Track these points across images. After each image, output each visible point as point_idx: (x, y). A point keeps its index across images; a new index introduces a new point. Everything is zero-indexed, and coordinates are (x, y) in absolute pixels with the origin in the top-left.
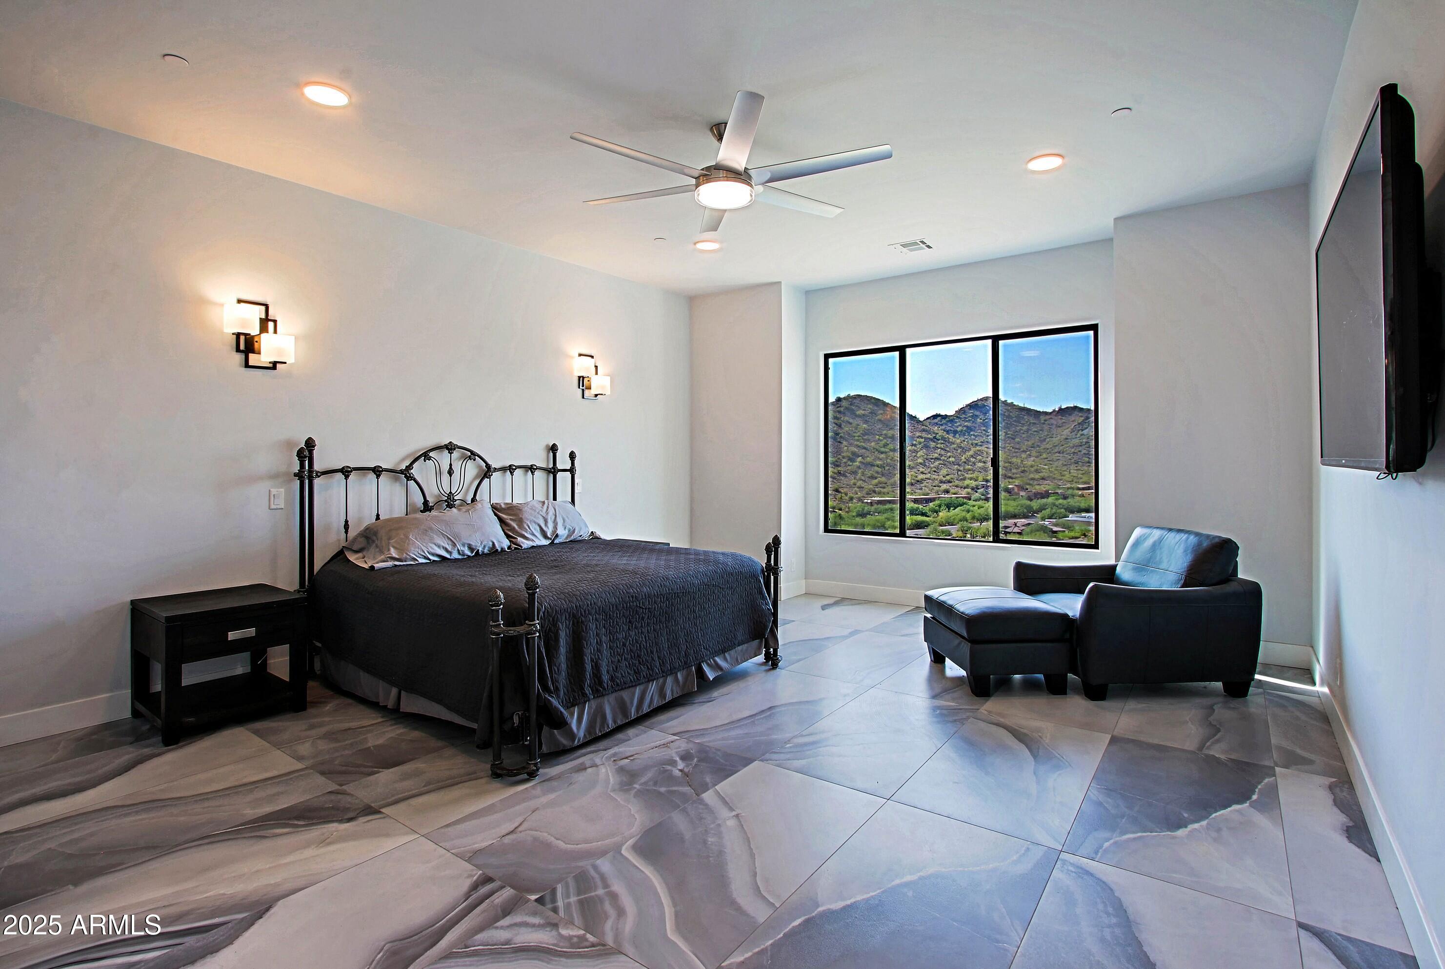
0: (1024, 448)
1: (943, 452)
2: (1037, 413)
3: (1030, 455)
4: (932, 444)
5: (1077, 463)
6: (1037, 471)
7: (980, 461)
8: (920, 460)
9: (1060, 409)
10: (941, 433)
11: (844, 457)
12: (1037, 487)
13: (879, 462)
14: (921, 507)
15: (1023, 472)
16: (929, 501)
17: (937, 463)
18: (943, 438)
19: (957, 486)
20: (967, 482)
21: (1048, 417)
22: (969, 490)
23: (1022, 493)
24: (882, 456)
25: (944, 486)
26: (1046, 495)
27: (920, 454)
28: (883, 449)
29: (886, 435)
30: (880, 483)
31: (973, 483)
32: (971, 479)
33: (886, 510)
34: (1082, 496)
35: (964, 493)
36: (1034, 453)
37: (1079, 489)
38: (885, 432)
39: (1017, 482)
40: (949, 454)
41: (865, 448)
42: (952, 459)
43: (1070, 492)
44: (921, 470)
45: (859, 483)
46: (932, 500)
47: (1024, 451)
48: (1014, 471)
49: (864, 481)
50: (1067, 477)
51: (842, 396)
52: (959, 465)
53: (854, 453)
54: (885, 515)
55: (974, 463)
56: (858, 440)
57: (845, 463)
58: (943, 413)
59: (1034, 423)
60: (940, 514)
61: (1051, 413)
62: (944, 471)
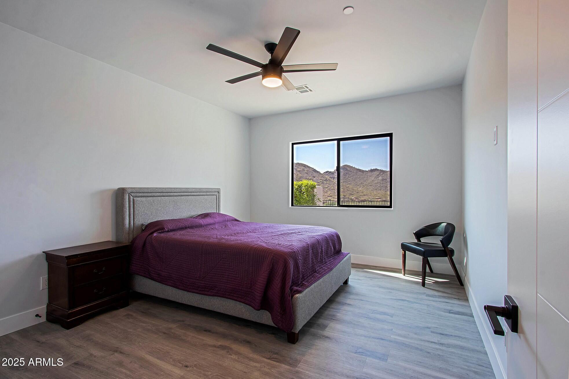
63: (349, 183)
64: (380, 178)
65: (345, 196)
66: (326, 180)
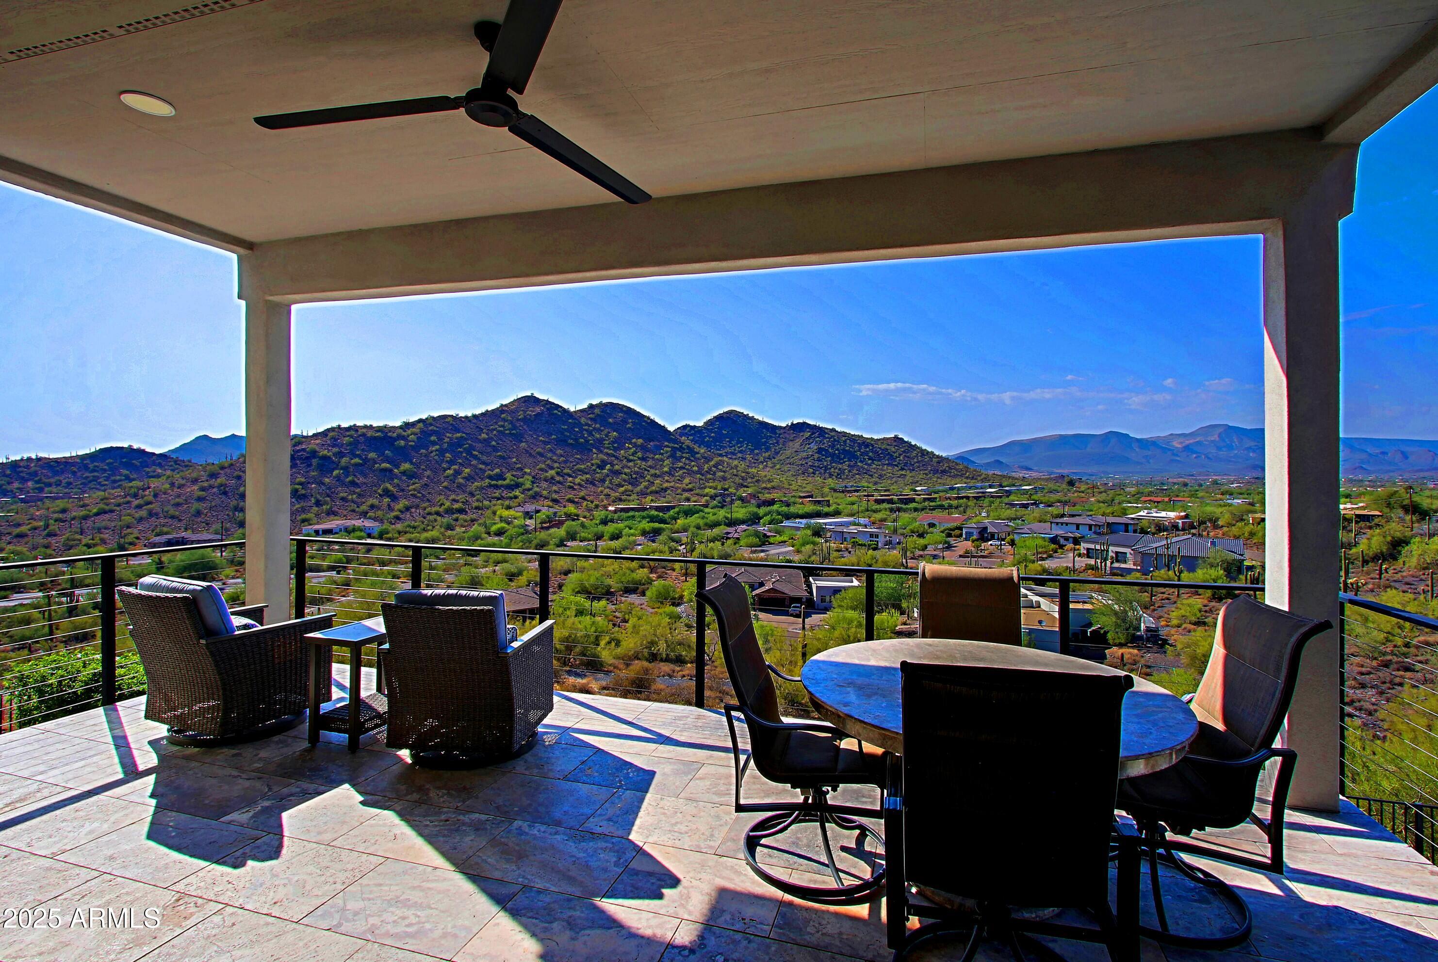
0: (762, 459)
1: (687, 462)
2: (774, 428)
3: (766, 466)
4: (679, 454)
5: (803, 473)
6: (770, 481)
7: (721, 470)
8: (666, 469)
9: (792, 424)
10: (688, 442)
11: (592, 465)
12: (767, 495)
13: (626, 470)
14: (661, 514)
15: (758, 481)
16: (669, 508)
17: (681, 472)
18: (688, 447)
19: (698, 494)
20: (707, 490)
21: (782, 431)
22: (708, 498)
23: (753, 501)
24: (631, 464)
25: (686, 495)
26: (771, 502)
27: (666, 462)
28: (631, 457)
29: (635, 443)
30: (626, 490)
31: (713, 491)
32: (710, 487)
33: (629, 517)
34: (802, 503)
35: (704, 500)
36: (770, 464)
37: (801, 497)
38: (634, 440)
39: (750, 491)
40: (693, 463)
41: (614, 456)
42: (695, 468)
43: (792, 500)
44: (666, 478)
45: (607, 491)
46: (673, 507)
47: (762, 463)
48: (749, 480)
49: (612, 489)
50: (793, 487)
51: (594, 403)
52: (702, 475)
53: (603, 461)
54: (627, 523)
55: (715, 473)
56: (608, 448)
57: (595, 470)
58: (693, 424)
59: (772, 436)
60: (678, 521)
61: (783, 427)
62: (687, 481)
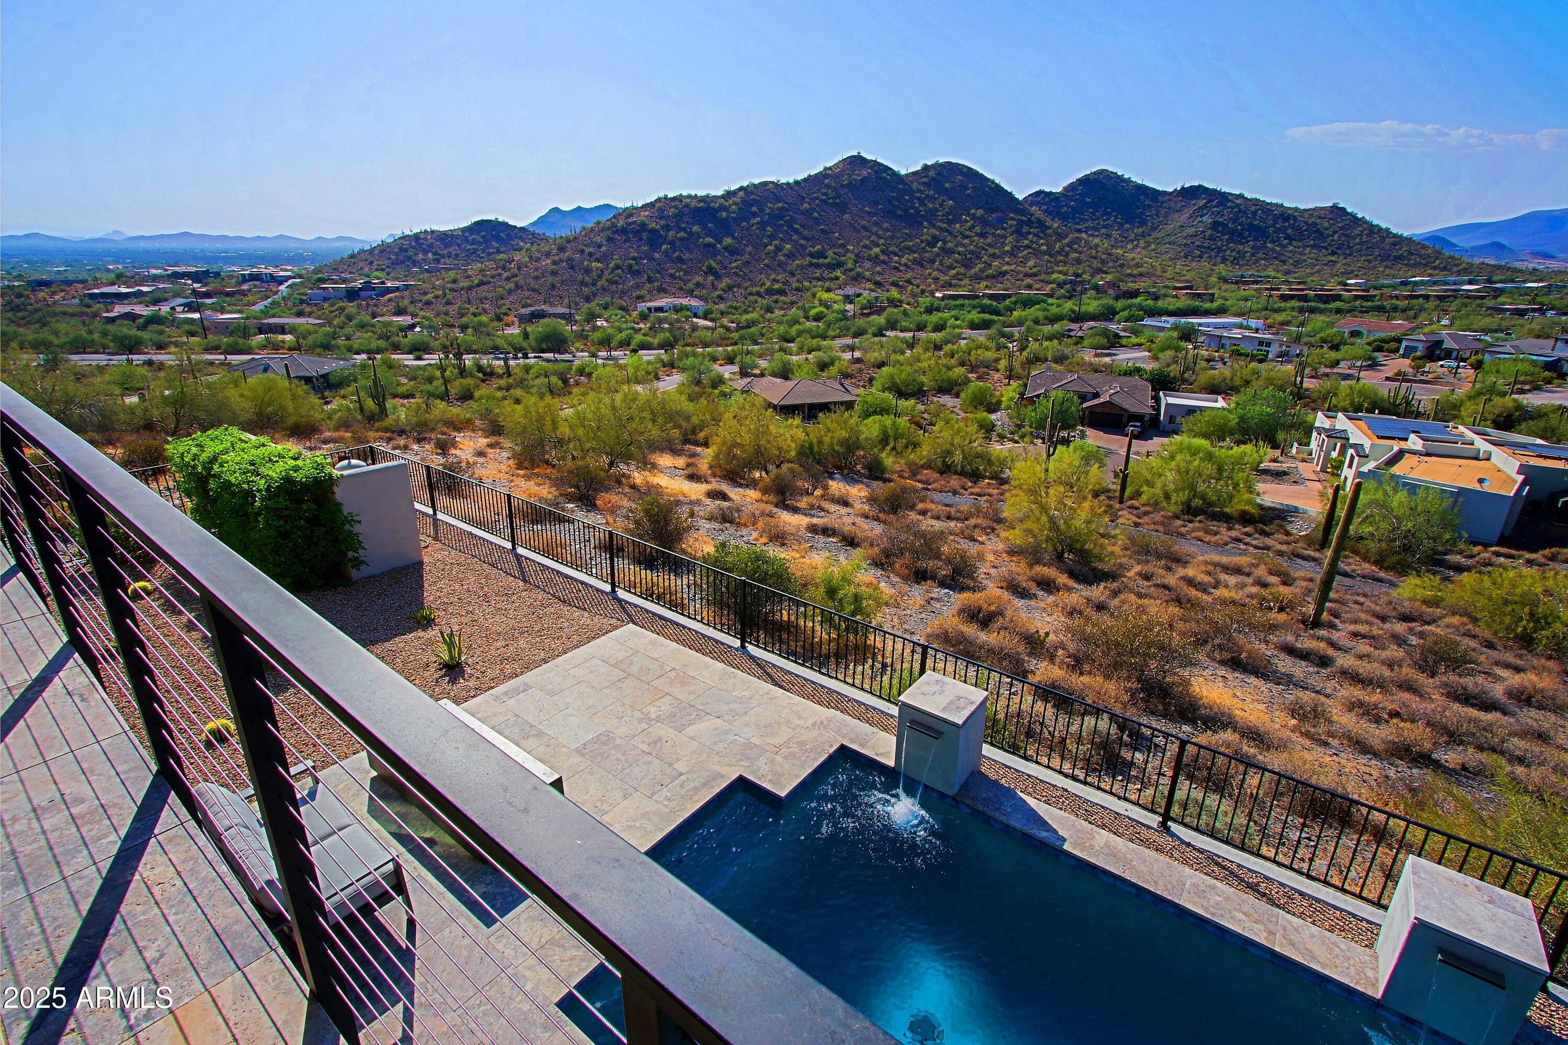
0: (1132, 236)
1: (1035, 239)
2: (1155, 195)
3: (1137, 246)
4: (1025, 229)
5: (1186, 256)
6: (1138, 266)
7: (1076, 251)
8: (1007, 248)
9: (1183, 188)
10: (1038, 214)
11: (922, 242)
12: (1130, 285)
13: (960, 249)
14: (995, 304)
15: (1122, 266)
16: (1005, 297)
17: (1026, 252)
18: (1039, 220)
19: (1042, 281)
20: (1055, 276)
21: (1167, 198)
22: (1054, 286)
23: (1111, 292)
24: (966, 241)
25: (1028, 281)
26: (1134, 294)
27: (1009, 239)
28: (968, 233)
29: (974, 215)
30: (958, 274)
31: (1062, 277)
32: (1060, 272)
33: (957, 306)
34: (1176, 296)
35: (1048, 289)
36: (1142, 244)
37: (1175, 288)
38: (973, 211)
39: (1109, 278)
40: (1042, 241)
41: (948, 231)
42: (1044, 248)
43: (1163, 291)
44: (1007, 260)
45: (935, 273)
46: (1009, 296)
47: (1132, 241)
48: (1110, 264)
49: (942, 271)
50: (1168, 275)
51: (930, 163)
52: (1051, 256)
53: (934, 237)
54: (954, 313)
55: (1067, 254)
56: (942, 221)
57: (924, 248)
58: (1047, 190)
59: (1150, 206)
60: (1015, 313)
61: (1171, 193)
62: (1031, 263)
63: (1103, 231)
64: (1208, 219)
65: (1078, 276)
66: (1029, 220)
